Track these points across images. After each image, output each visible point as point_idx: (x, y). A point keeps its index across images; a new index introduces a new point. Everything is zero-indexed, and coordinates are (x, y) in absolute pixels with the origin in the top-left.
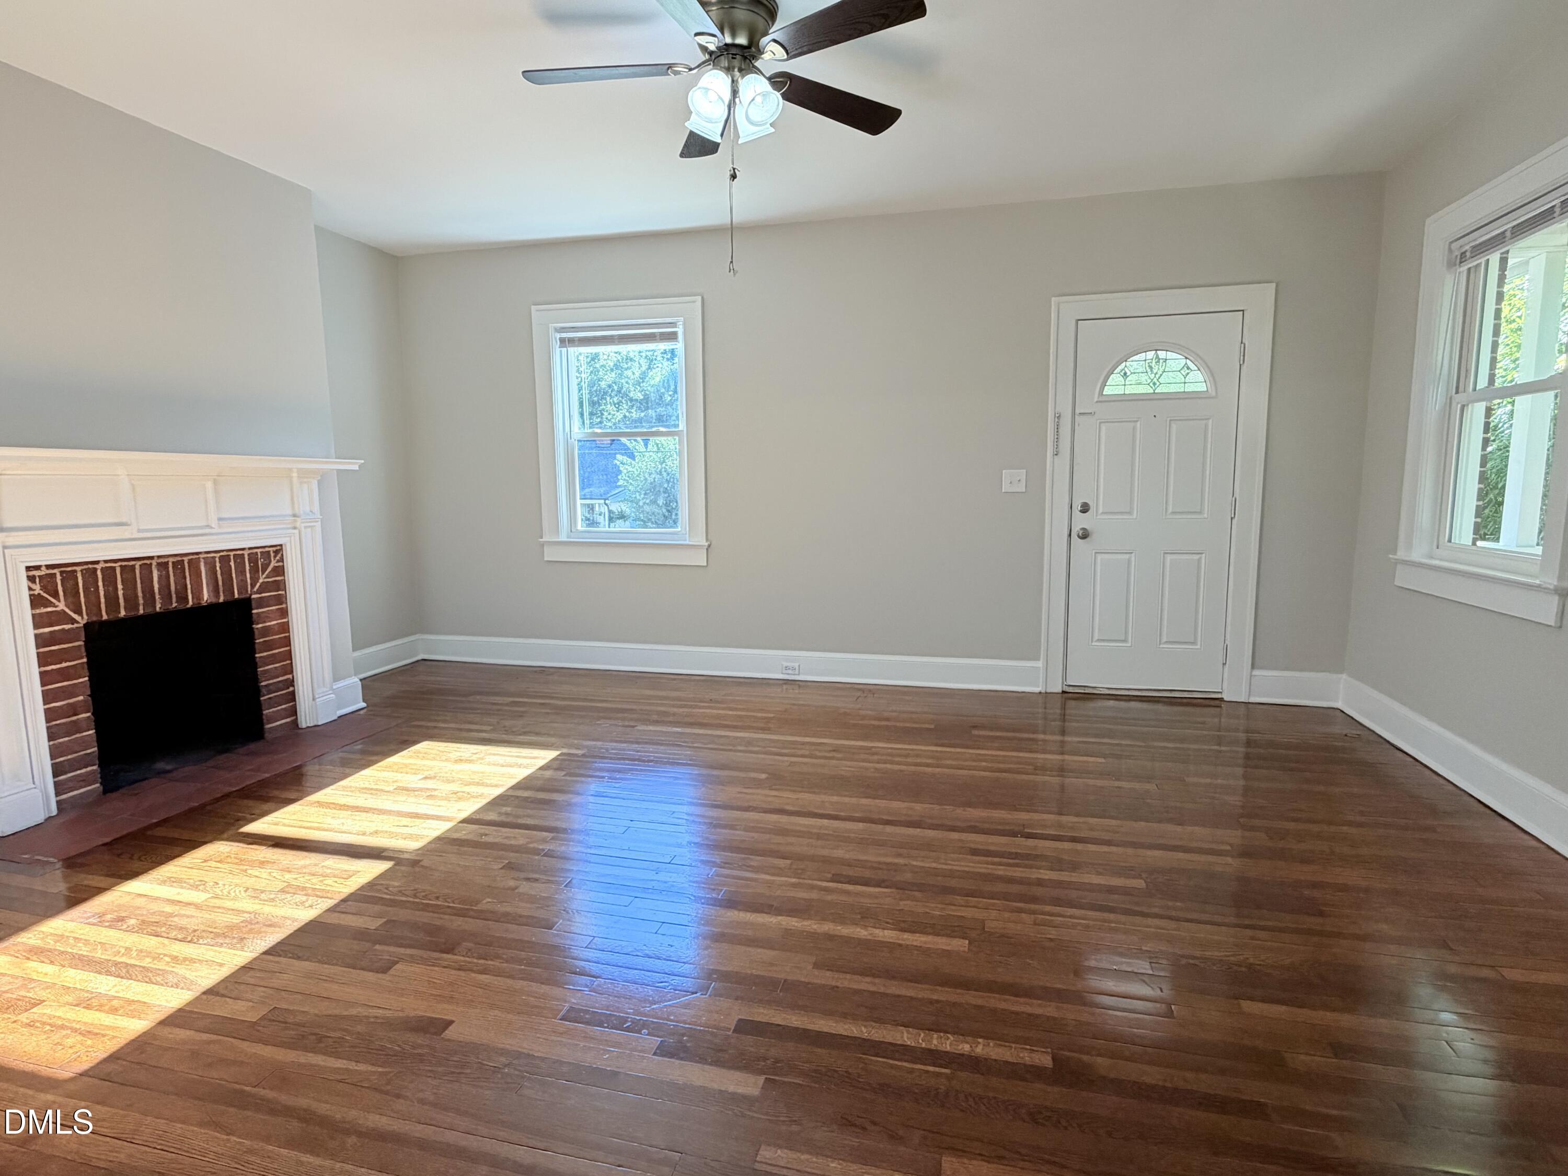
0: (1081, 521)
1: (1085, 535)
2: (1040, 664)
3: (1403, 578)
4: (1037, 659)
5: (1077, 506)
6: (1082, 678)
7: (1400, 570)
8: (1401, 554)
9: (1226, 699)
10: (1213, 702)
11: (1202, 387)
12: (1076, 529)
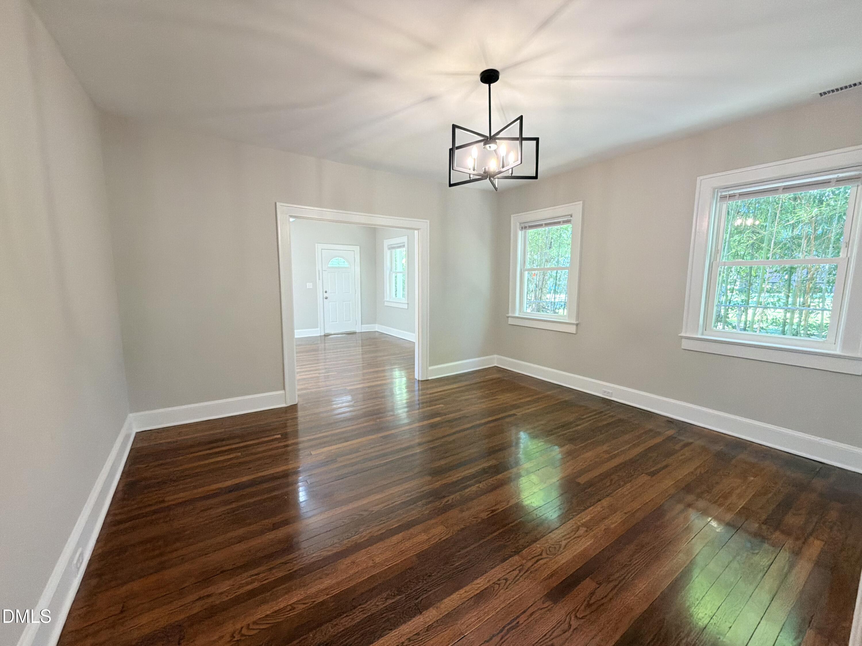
0: (326, 295)
1: (326, 298)
2: (319, 329)
3: (386, 304)
4: (318, 328)
5: (324, 292)
6: (327, 331)
7: (386, 303)
8: (385, 300)
9: (357, 331)
10: (354, 333)
11: (348, 266)
12: (324, 297)
